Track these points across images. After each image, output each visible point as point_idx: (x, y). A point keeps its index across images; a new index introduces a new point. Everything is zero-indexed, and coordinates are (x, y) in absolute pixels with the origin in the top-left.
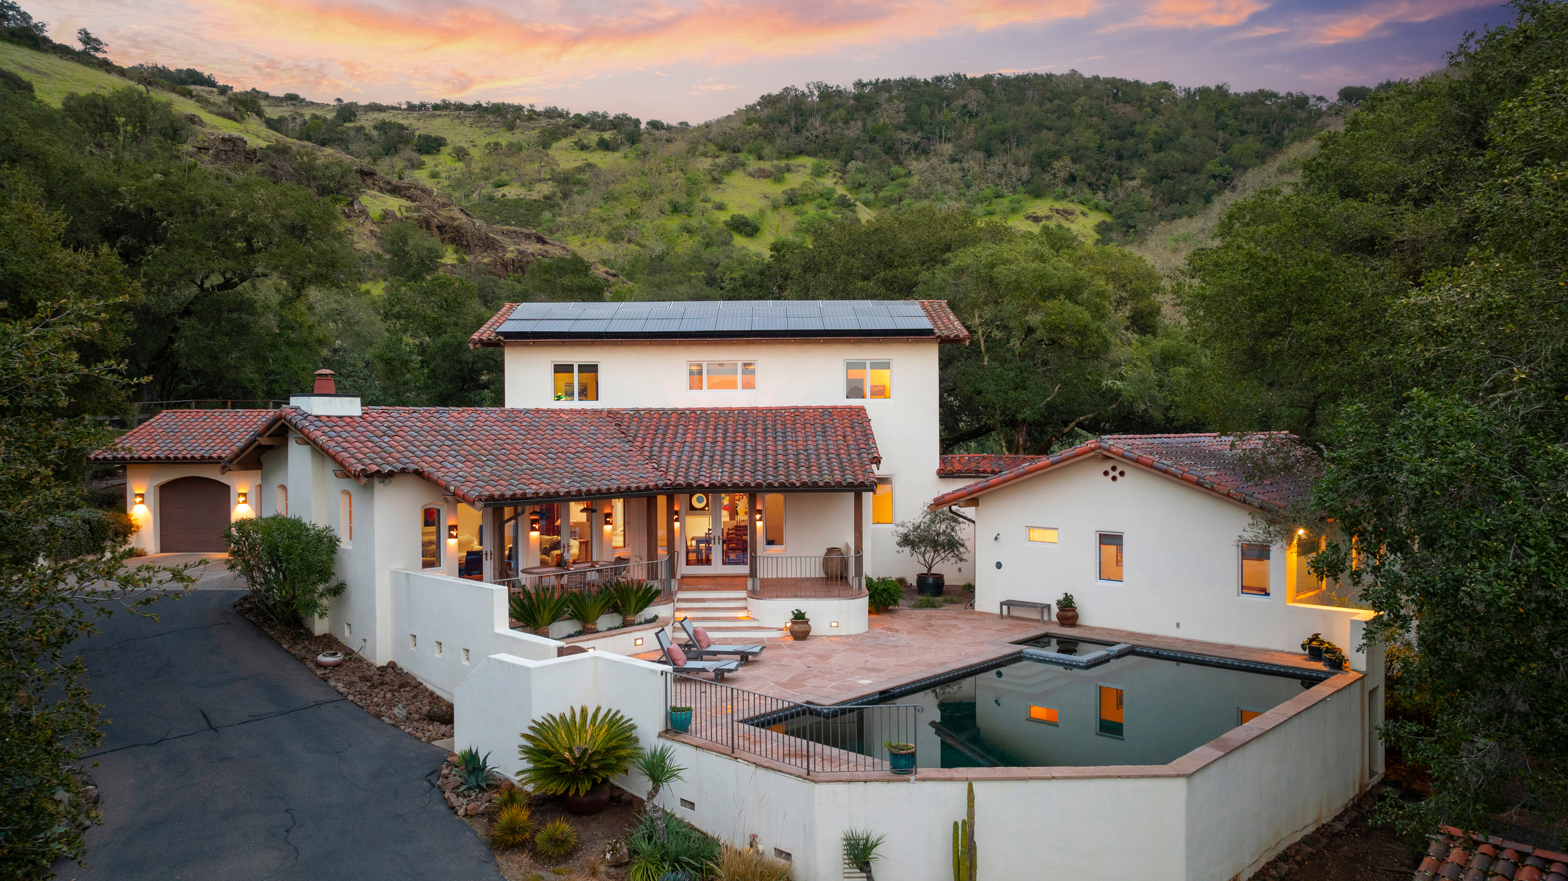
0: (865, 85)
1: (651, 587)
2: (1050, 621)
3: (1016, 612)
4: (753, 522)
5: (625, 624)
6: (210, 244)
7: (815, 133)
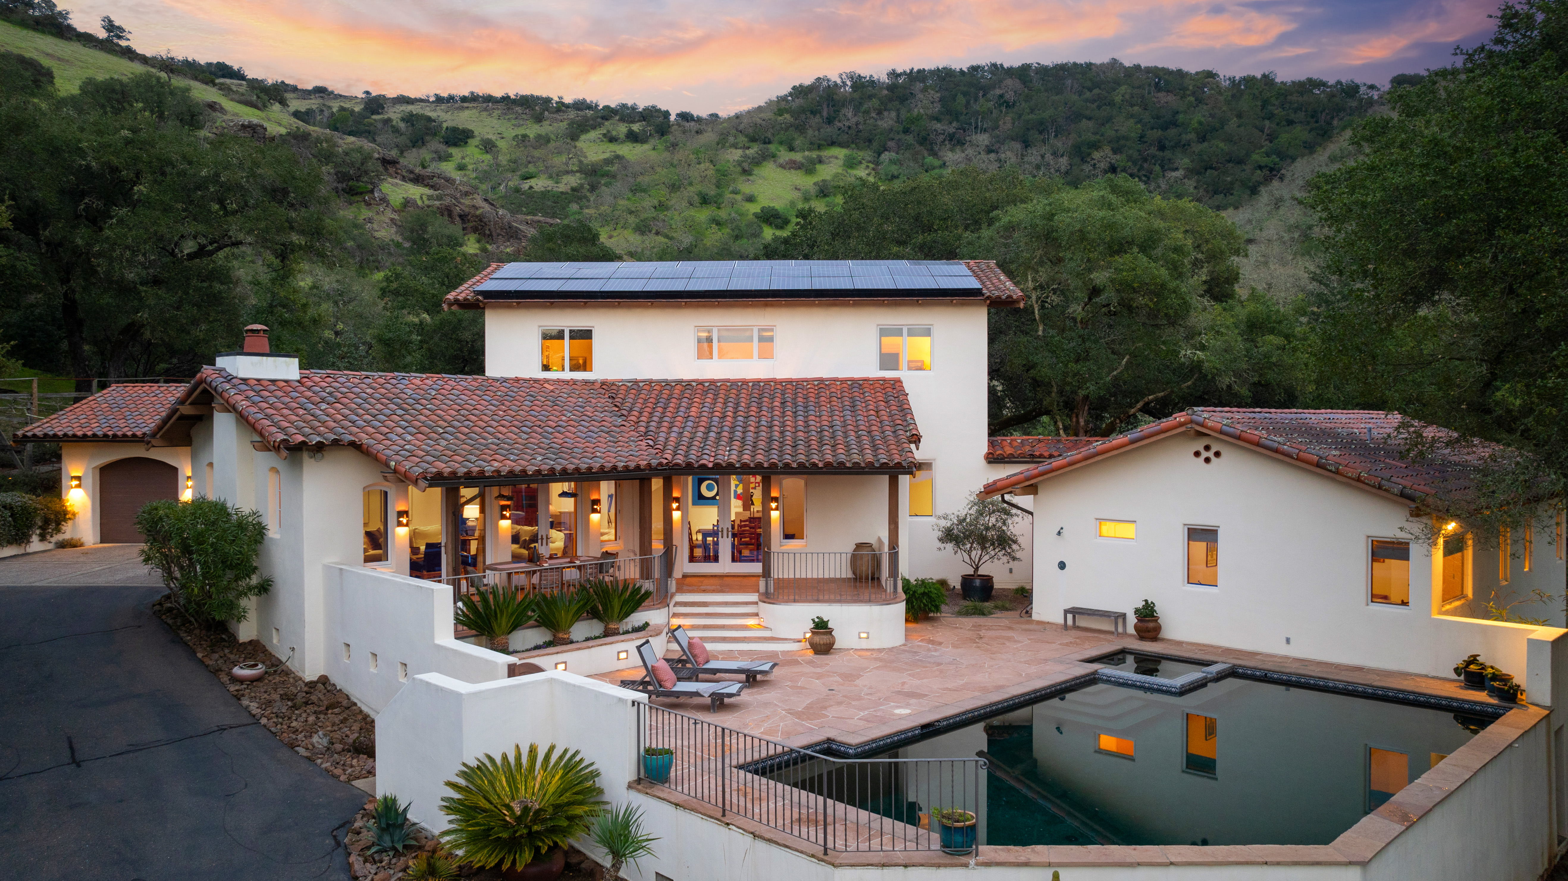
0: (899, 75)
1: (640, 588)
2: (1125, 634)
3: (1082, 622)
4: (766, 510)
5: (607, 634)
6: (179, 206)
7: (847, 124)
